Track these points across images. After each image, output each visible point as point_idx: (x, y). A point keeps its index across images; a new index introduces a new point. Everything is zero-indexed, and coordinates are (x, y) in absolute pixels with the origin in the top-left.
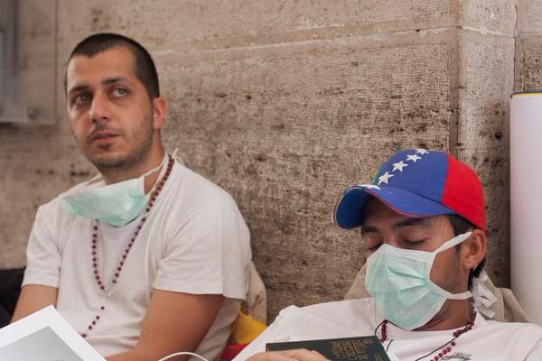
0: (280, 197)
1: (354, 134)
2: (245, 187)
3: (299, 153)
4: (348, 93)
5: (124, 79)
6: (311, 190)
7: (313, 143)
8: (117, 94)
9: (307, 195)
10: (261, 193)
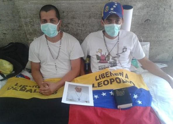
0: (75, 30)
1: (93, 19)
2: (65, 29)
3: (79, 23)
4: (91, 12)
5: (54, 19)
6: (82, 29)
7: (83, 21)
8: (52, 21)
9: (82, 30)
10: (70, 30)
